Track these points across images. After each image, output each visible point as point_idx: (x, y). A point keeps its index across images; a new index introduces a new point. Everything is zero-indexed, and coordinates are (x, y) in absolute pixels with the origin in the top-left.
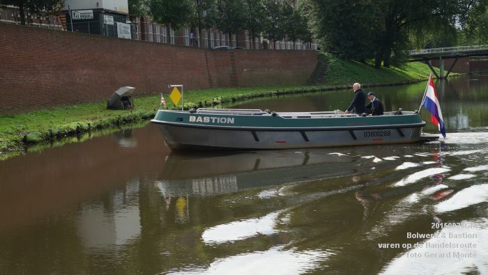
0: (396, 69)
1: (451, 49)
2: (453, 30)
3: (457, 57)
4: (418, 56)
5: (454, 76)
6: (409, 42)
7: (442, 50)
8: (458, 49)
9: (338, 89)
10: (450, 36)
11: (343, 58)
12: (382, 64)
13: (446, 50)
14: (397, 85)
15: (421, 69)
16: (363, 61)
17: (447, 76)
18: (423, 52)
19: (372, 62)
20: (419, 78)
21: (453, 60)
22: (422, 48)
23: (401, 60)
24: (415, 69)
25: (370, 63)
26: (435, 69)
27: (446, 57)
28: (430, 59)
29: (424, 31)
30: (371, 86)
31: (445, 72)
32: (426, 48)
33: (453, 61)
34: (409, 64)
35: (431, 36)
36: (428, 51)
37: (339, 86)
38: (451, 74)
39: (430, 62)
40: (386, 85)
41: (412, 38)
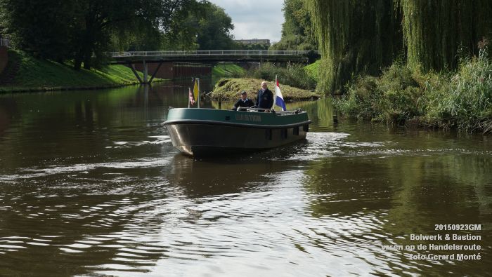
0: (98, 71)
1: (156, 53)
2: (157, 33)
3: (161, 62)
4: (121, 58)
5: (158, 81)
6: (111, 43)
7: (146, 54)
8: (162, 53)
9: (32, 91)
10: (154, 40)
11: (38, 57)
12: (82, 65)
13: (150, 54)
14: (97, 88)
15: (124, 73)
16: (60, 61)
17: (150, 81)
18: (126, 54)
19: (70, 63)
20: (122, 82)
21: (157, 64)
22: (125, 50)
23: (103, 63)
24: (117, 73)
25: (69, 64)
26: (138, 73)
27: (150, 61)
28: (133, 63)
29: (127, 33)
30: (69, 89)
31: (149, 77)
32: (129, 50)
33: (157, 66)
34: (111, 67)
35: (134, 39)
36: (132, 54)
37: (33, 88)
38: (155, 79)
39: (133, 65)
40: (86, 89)
41: (115, 39)
